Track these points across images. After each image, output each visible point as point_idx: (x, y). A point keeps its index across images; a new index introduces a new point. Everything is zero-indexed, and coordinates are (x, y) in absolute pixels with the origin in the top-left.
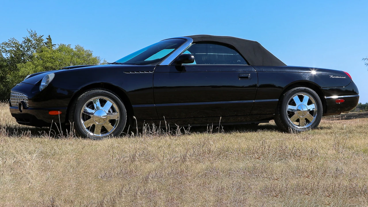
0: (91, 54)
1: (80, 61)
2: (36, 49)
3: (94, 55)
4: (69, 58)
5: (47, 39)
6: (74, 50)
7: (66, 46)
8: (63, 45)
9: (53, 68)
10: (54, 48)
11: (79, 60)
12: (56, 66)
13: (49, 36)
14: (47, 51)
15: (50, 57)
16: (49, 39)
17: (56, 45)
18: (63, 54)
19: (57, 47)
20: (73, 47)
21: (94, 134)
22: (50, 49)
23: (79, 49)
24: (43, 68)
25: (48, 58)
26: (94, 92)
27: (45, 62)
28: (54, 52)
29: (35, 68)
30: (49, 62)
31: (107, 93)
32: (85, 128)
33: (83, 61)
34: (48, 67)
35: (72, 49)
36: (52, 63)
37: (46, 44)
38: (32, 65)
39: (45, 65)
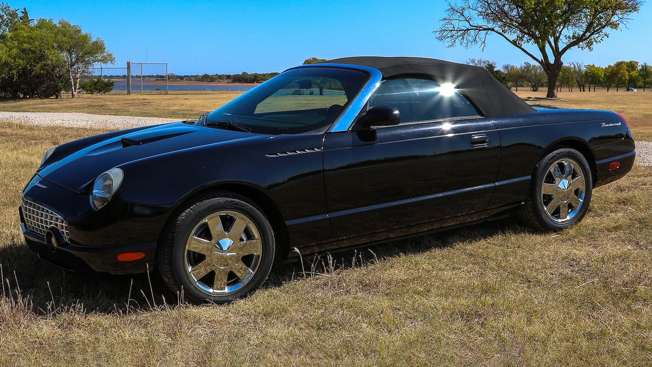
0: (80, 30)
1: (67, 40)
2: (8, 26)
3: (83, 32)
4: (51, 38)
5: (23, 12)
6: (58, 25)
7: (47, 21)
8: (43, 19)
9: (32, 50)
10: (32, 24)
11: (64, 39)
12: (36, 47)
13: (25, 9)
14: (23, 29)
15: (28, 37)
16: (25, 13)
17: (33, 20)
18: (43, 32)
19: (36, 22)
20: (56, 22)
21: (215, 291)
22: (26, 25)
23: (65, 25)
24: (20, 51)
25: (25, 38)
26: (210, 204)
27: (22, 43)
28: (32, 29)
29: (9, 52)
30: (27, 43)
31: (236, 204)
32: (196, 281)
33: (70, 40)
34: (25, 50)
35: (55, 25)
36: (31, 44)
37: (21, 19)
38: (5, 48)
39: (22, 47)
